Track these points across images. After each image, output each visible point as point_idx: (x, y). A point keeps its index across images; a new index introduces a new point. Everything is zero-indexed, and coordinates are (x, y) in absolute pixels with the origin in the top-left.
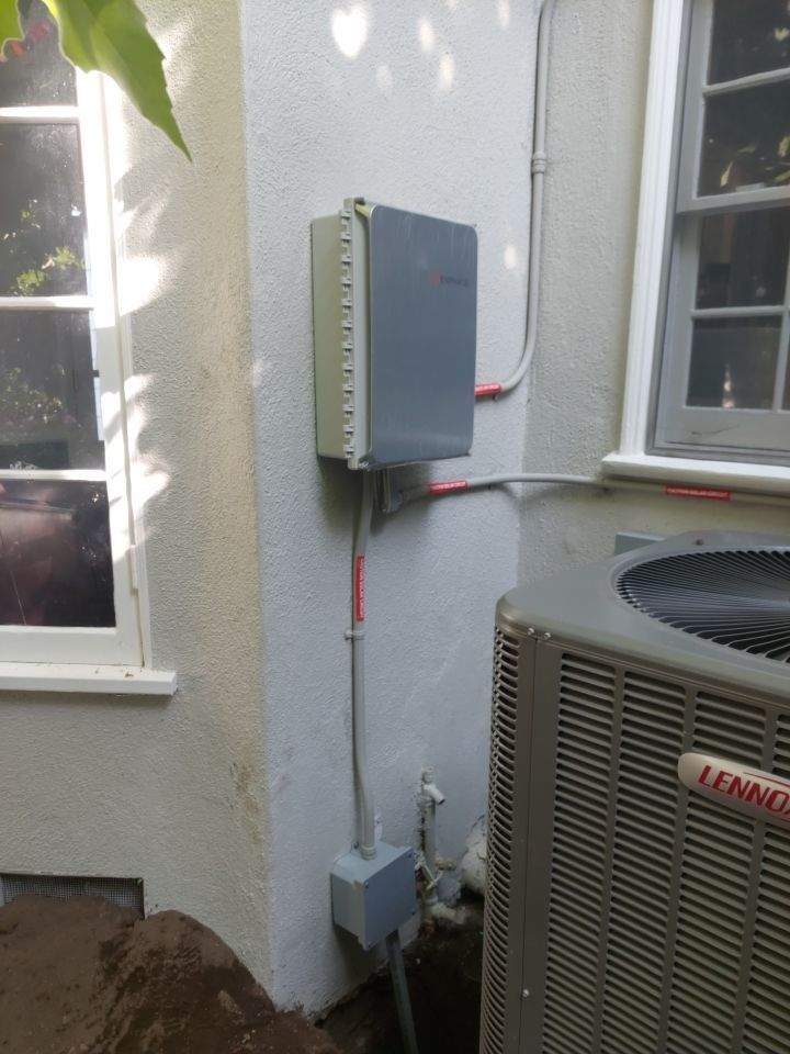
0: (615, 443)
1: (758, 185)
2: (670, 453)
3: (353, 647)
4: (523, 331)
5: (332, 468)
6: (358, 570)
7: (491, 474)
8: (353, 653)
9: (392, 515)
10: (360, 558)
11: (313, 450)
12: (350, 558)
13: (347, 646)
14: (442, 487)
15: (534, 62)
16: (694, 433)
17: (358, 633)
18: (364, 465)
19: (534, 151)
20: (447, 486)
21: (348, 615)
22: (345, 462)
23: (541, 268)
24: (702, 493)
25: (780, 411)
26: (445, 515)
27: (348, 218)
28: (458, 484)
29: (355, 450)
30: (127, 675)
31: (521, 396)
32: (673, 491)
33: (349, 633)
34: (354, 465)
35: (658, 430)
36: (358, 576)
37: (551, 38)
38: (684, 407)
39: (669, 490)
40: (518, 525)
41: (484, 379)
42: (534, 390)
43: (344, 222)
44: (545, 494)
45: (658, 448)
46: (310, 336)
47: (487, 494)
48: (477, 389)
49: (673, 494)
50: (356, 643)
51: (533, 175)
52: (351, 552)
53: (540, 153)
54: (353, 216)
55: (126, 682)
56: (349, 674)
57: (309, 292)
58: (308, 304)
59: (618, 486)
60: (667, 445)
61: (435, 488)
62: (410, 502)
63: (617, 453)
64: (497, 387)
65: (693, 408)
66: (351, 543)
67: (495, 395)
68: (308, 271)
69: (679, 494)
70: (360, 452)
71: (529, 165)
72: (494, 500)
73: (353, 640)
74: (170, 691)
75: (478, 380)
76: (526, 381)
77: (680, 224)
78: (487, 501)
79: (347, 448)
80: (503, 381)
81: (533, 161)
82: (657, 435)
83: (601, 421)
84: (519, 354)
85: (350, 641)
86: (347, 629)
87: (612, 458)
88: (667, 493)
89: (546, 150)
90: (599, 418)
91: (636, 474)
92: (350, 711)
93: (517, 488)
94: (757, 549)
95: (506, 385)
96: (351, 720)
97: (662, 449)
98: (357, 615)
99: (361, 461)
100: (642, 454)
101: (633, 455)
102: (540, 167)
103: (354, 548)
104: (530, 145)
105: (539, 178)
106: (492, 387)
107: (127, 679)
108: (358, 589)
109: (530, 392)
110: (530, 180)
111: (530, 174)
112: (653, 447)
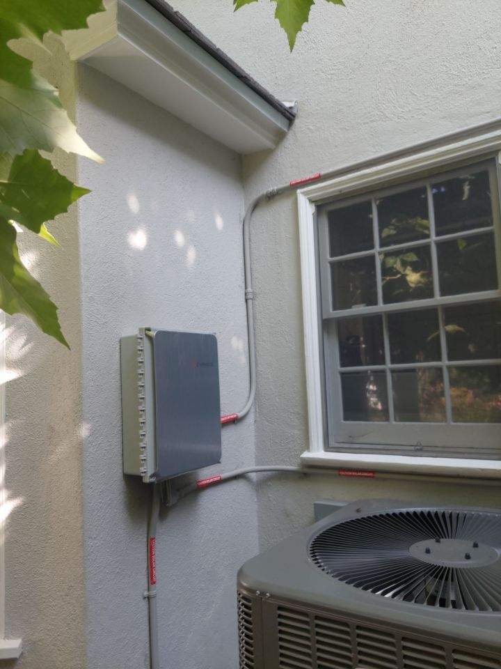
0: (307, 446)
1: (362, 305)
2: (338, 450)
3: (149, 603)
4: (248, 382)
5: (132, 481)
6: (151, 548)
7: (236, 469)
8: (149, 608)
9: (174, 506)
10: (152, 539)
11: (121, 471)
12: (145, 540)
13: (144, 604)
14: (205, 482)
15: (242, 246)
16: (350, 437)
17: (153, 592)
18: (153, 480)
19: (246, 289)
20: (208, 481)
21: (146, 580)
22: (141, 478)
23: (255, 348)
24: (359, 474)
25: (394, 423)
26: (208, 500)
27: (141, 338)
28: (216, 479)
29: (147, 470)
31: (251, 419)
32: (343, 473)
33: (146, 593)
34: (147, 480)
35: (330, 437)
36: (151, 553)
37: (250, 234)
38: (342, 421)
39: (341, 473)
40: (256, 500)
41: (226, 412)
42: (258, 415)
43: (139, 340)
44: (270, 479)
45: (332, 447)
46: (119, 402)
47: (235, 482)
48: (222, 419)
49: (343, 475)
50: (151, 600)
51: (246, 300)
52: (146, 535)
53: (249, 289)
54: (144, 336)
56: (147, 624)
57: (118, 377)
58: (118, 384)
59: (312, 472)
60: (337, 445)
61: (201, 483)
62: (186, 495)
63: (309, 451)
64: (235, 416)
65: (348, 422)
66: (146, 529)
67: (235, 421)
68: (119, 366)
69: (346, 475)
70: (150, 471)
71: (244, 295)
72: (239, 486)
73: (149, 598)
74: (16, 655)
75: (222, 414)
76: (253, 410)
77: (326, 325)
78: (235, 487)
79: (142, 469)
80: (239, 412)
81: (246, 294)
82: (330, 440)
83: (297, 432)
84: (247, 395)
85: (147, 599)
86: (145, 590)
87: (306, 455)
88: (340, 475)
89: (252, 288)
90: (296, 430)
91: (320, 464)
92: (148, 652)
93: (253, 476)
94: (391, 512)
95: (240, 414)
96: (148, 659)
98: (151, 580)
99: (151, 477)
100: (323, 451)
101: (317, 453)
102: (250, 296)
103: (148, 534)
104: (244, 285)
105: (250, 302)
106: (232, 417)
108: (151, 561)
109: (256, 416)
110: (245, 304)
111: (244, 300)
112: (328, 447)
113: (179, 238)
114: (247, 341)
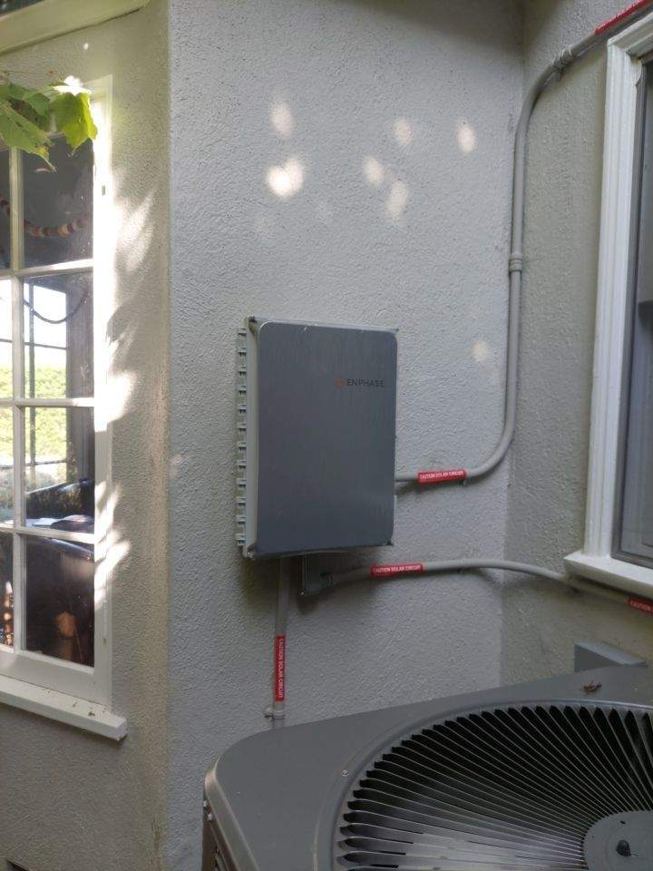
0: (580, 543)
2: (636, 559)
3: (273, 725)
6: (278, 649)
7: (460, 557)
17: (281, 712)
18: (251, 555)
19: (511, 252)
20: (396, 569)
28: (412, 568)
30: (91, 714)
31: (499, 481)
32: (636, 604)
33: (269, 711)
35: (624, 532)
36: (277, 656)
39: (632, 602)
42: (514, 477)
44: (523, 584)
47: (457, 578)
49: (636, 608)
50: (277, 721)
51: (510, 273)
53: (517, 253)
54: (248, 332)
55: (88, 720)
59: (585, 588)
61: (379, 571)
62: (340, 584)
63: (583, 554)
64: (461, 473)
67: (461, 481)
69: (641, 610)
70: (249, 542)
71: (506, 263)
72: (469, 585)
73: (273, 718)
76: (507, 466)
78: (455, 585)
80: (470, 468)
81: (510, 261)
82: (623, 537)
83: (570, 515)
84: (496, 441)
85: (269, 719)
86: (268, 707)
87: (577, 558)
88: (630, 605)
89: (522, 250)
90: (568, 511)
91: (596, 579)
93: (498, 574)
97: (627, 553)
98: (275, 694)
100: (608, 557)
101: (598, 559)
102: (517, 265)
103: (276, 627)
104: (507, 247)
105: (516, 276)
107: (89, 718)
108: (277, 668)
109: (511, 477)
110: (507, 278)
111: (507, 273)
112: (618, 551)
113: (373, 171)
114: (505, 346)
